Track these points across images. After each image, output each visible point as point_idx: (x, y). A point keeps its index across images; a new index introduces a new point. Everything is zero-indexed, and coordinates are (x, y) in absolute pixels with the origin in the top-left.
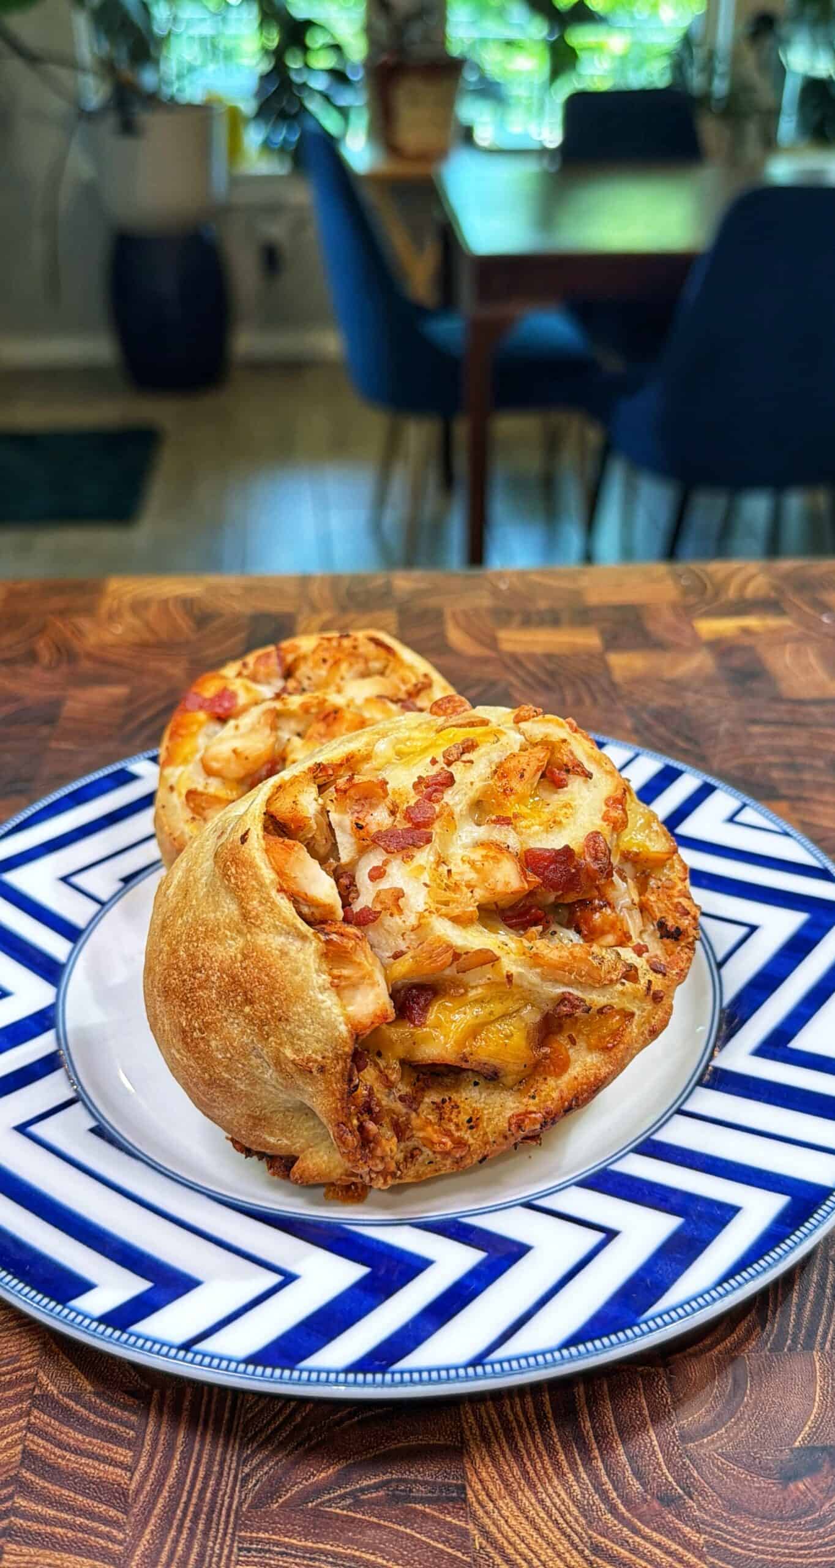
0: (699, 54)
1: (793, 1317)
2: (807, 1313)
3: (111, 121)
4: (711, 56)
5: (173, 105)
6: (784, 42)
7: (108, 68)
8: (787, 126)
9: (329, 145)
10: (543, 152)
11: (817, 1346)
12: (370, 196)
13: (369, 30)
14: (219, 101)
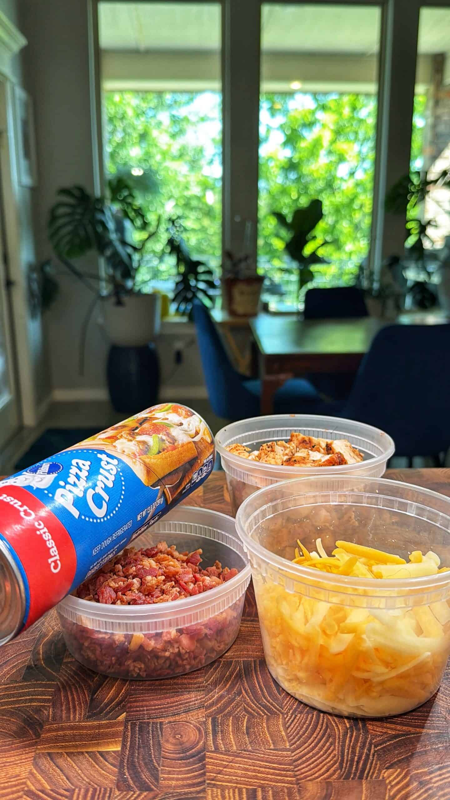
0: (366, 272)
1: (354, 766)
2: (361, 765)
3: (113, 300)
4: (372, 274)
5: (139, 294)
6: (405, 268)
7: (112, 279)
8: (408, 302)
9: (205, 312)
10: (298, 313)
11: (364, 778)
12: (220, 331)
13: (223, 266)
14: (159, 292)
